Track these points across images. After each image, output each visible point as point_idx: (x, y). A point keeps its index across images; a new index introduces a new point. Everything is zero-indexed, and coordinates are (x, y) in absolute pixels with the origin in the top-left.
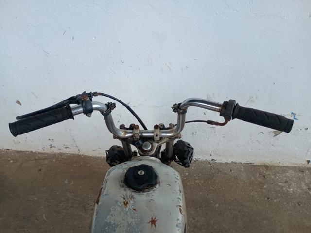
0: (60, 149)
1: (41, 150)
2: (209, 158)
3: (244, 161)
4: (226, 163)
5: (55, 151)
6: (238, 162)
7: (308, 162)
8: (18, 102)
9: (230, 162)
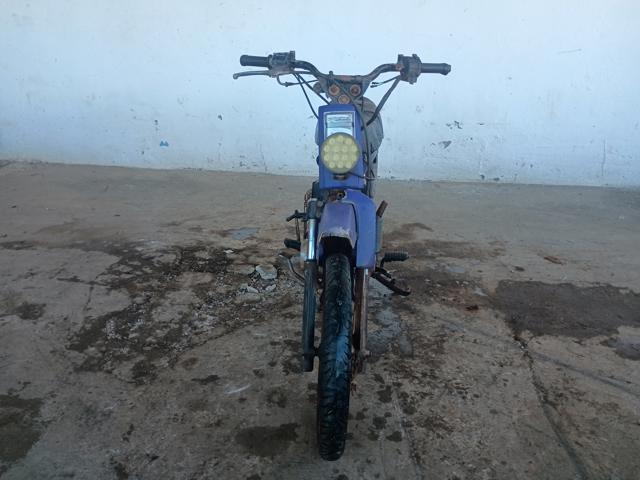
0: (248, 168)
1: (231, 170)
2: (389, 176)
3: (422, 179)
4: (405, 181)
5: (244, 169)
6: (416, 178)
7: (483, 177)
8: (220, 117)
9: (408, 179)
